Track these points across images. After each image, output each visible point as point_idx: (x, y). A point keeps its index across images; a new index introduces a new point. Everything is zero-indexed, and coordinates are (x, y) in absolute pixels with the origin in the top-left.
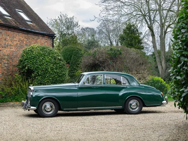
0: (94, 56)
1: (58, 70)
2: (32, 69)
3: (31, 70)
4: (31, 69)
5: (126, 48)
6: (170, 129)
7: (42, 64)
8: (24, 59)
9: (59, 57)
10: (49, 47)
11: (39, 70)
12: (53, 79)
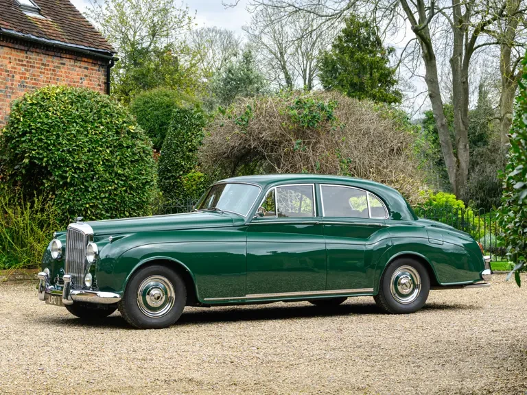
0: (244, 123)
1: (129, 168)
2: (44, 164)
3: (41, 167)
4: (42, 164)
5: (348, 99)
6: (494, 359)
7: (75, 150)
8: (18, 132)
9: (130, 127)
10: (98, 94)
11: (68, 167)
12: (112, 199)
